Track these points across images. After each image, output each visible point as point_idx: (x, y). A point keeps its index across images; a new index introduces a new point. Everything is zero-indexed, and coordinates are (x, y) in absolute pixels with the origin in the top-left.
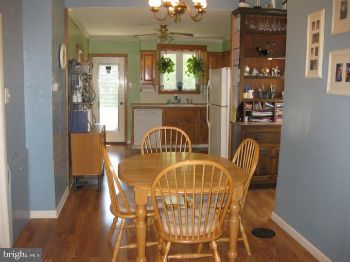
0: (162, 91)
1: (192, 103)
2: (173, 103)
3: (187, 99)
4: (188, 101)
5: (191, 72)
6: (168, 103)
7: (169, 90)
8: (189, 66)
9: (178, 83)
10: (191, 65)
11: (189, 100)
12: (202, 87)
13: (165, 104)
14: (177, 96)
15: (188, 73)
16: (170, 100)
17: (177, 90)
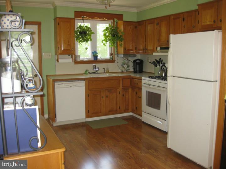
0: (78, 60)
1: (108, 72)
2: (90, 73)
3: (104, 69)
4: (105, 71)
5: (107, 41)
6: (85, 73)
7: (85, 60)
8: (105, 35)
9: (93, 53)
10: (107, 34)
11: (106, 69)
12: (116, 56)
13: (82, 74)
14: (95, 66)
15: (104, 42)
16: (87, 71)
17: (93, 59)
